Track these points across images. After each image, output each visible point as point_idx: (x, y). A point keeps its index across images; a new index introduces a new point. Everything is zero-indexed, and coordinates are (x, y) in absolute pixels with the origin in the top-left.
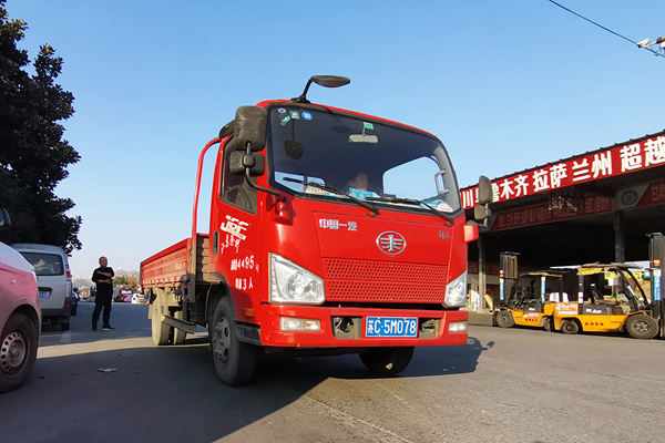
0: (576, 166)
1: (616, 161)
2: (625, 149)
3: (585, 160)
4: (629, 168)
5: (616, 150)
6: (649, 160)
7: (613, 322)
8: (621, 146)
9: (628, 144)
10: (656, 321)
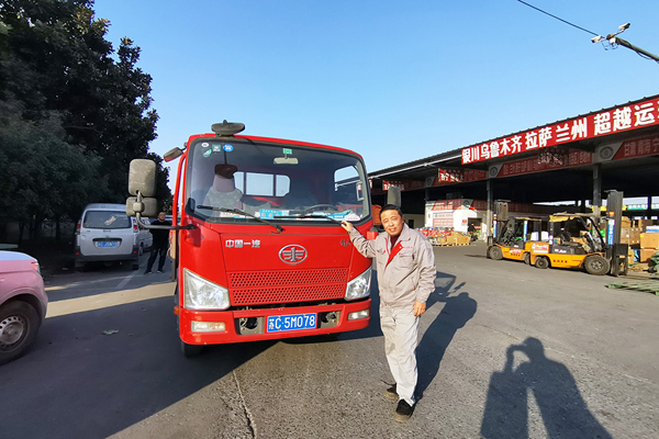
0: (559, 129)
1: (591, 127)
2: (598, 116)
3: (566, 125)
4: (601, 132)
5: (591, 117)
6: (617, 126)
7: (575, 260)
8: (595, 114)
9: (600, 112)
10: (608, 261)
